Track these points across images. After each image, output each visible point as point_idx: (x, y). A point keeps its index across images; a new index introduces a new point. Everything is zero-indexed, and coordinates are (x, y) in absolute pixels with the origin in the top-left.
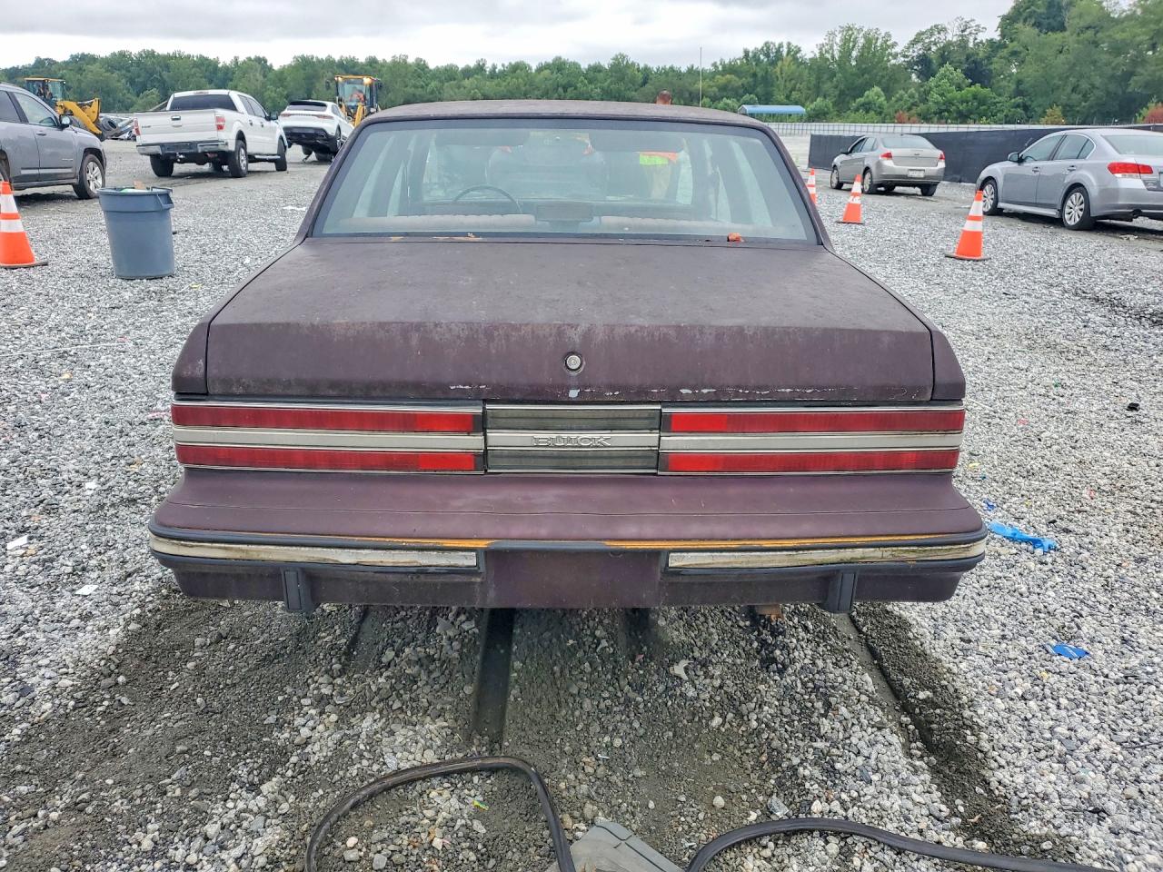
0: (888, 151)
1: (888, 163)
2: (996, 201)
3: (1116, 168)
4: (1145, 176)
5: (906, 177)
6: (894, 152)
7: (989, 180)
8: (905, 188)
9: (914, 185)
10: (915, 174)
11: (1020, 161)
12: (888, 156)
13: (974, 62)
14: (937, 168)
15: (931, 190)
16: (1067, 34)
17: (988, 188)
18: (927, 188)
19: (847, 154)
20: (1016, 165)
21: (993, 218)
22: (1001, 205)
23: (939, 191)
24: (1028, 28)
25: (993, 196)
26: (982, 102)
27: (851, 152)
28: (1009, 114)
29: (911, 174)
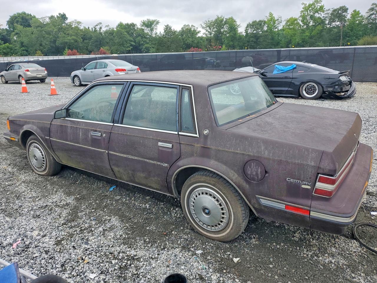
0: (27, 69)
1: (28, 73)
2: (80, 82)
3: (117, 70)
4: (125, 72)
5: (36, 77)
6: (29, 69)
7: (76, 76)
8: (35, 81)
9: (38, 80)
10: (39, 76)
11: (85, 70)
12: (28, 71)
13: (3, 36)
14: (45, 73)
15: (44, 81)
16: (32, 28)
17: (76, 79)
18: (42, 80)
19: (6, 70)
20: (84, 71)
21: (81, 87)
22: (82, 83)
23: (47, 80)
24: (19, 26)
25: (79, 81)
26: (11, 49)
27: (8, 70)
28: (22, 53)
29: (38, 76)
